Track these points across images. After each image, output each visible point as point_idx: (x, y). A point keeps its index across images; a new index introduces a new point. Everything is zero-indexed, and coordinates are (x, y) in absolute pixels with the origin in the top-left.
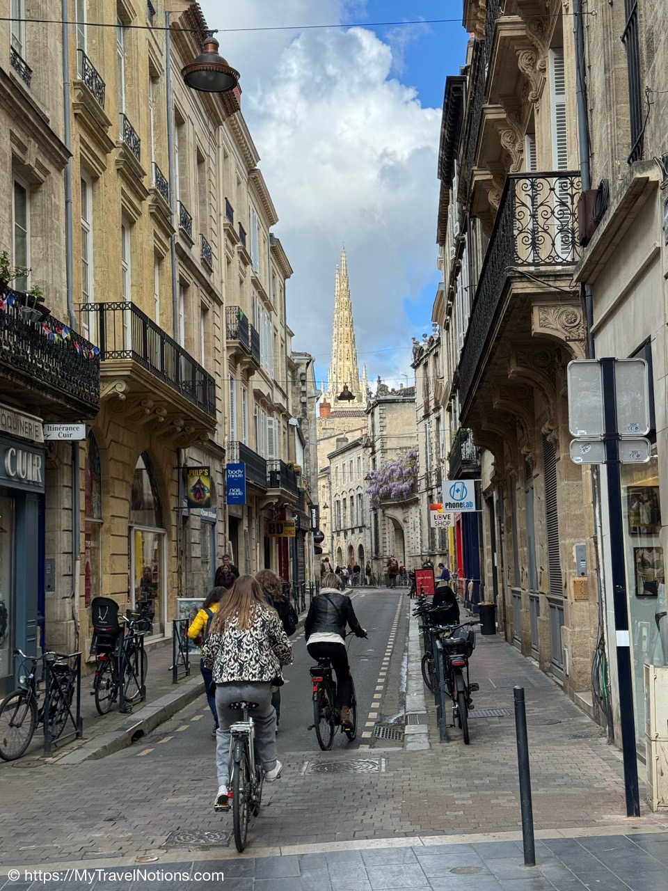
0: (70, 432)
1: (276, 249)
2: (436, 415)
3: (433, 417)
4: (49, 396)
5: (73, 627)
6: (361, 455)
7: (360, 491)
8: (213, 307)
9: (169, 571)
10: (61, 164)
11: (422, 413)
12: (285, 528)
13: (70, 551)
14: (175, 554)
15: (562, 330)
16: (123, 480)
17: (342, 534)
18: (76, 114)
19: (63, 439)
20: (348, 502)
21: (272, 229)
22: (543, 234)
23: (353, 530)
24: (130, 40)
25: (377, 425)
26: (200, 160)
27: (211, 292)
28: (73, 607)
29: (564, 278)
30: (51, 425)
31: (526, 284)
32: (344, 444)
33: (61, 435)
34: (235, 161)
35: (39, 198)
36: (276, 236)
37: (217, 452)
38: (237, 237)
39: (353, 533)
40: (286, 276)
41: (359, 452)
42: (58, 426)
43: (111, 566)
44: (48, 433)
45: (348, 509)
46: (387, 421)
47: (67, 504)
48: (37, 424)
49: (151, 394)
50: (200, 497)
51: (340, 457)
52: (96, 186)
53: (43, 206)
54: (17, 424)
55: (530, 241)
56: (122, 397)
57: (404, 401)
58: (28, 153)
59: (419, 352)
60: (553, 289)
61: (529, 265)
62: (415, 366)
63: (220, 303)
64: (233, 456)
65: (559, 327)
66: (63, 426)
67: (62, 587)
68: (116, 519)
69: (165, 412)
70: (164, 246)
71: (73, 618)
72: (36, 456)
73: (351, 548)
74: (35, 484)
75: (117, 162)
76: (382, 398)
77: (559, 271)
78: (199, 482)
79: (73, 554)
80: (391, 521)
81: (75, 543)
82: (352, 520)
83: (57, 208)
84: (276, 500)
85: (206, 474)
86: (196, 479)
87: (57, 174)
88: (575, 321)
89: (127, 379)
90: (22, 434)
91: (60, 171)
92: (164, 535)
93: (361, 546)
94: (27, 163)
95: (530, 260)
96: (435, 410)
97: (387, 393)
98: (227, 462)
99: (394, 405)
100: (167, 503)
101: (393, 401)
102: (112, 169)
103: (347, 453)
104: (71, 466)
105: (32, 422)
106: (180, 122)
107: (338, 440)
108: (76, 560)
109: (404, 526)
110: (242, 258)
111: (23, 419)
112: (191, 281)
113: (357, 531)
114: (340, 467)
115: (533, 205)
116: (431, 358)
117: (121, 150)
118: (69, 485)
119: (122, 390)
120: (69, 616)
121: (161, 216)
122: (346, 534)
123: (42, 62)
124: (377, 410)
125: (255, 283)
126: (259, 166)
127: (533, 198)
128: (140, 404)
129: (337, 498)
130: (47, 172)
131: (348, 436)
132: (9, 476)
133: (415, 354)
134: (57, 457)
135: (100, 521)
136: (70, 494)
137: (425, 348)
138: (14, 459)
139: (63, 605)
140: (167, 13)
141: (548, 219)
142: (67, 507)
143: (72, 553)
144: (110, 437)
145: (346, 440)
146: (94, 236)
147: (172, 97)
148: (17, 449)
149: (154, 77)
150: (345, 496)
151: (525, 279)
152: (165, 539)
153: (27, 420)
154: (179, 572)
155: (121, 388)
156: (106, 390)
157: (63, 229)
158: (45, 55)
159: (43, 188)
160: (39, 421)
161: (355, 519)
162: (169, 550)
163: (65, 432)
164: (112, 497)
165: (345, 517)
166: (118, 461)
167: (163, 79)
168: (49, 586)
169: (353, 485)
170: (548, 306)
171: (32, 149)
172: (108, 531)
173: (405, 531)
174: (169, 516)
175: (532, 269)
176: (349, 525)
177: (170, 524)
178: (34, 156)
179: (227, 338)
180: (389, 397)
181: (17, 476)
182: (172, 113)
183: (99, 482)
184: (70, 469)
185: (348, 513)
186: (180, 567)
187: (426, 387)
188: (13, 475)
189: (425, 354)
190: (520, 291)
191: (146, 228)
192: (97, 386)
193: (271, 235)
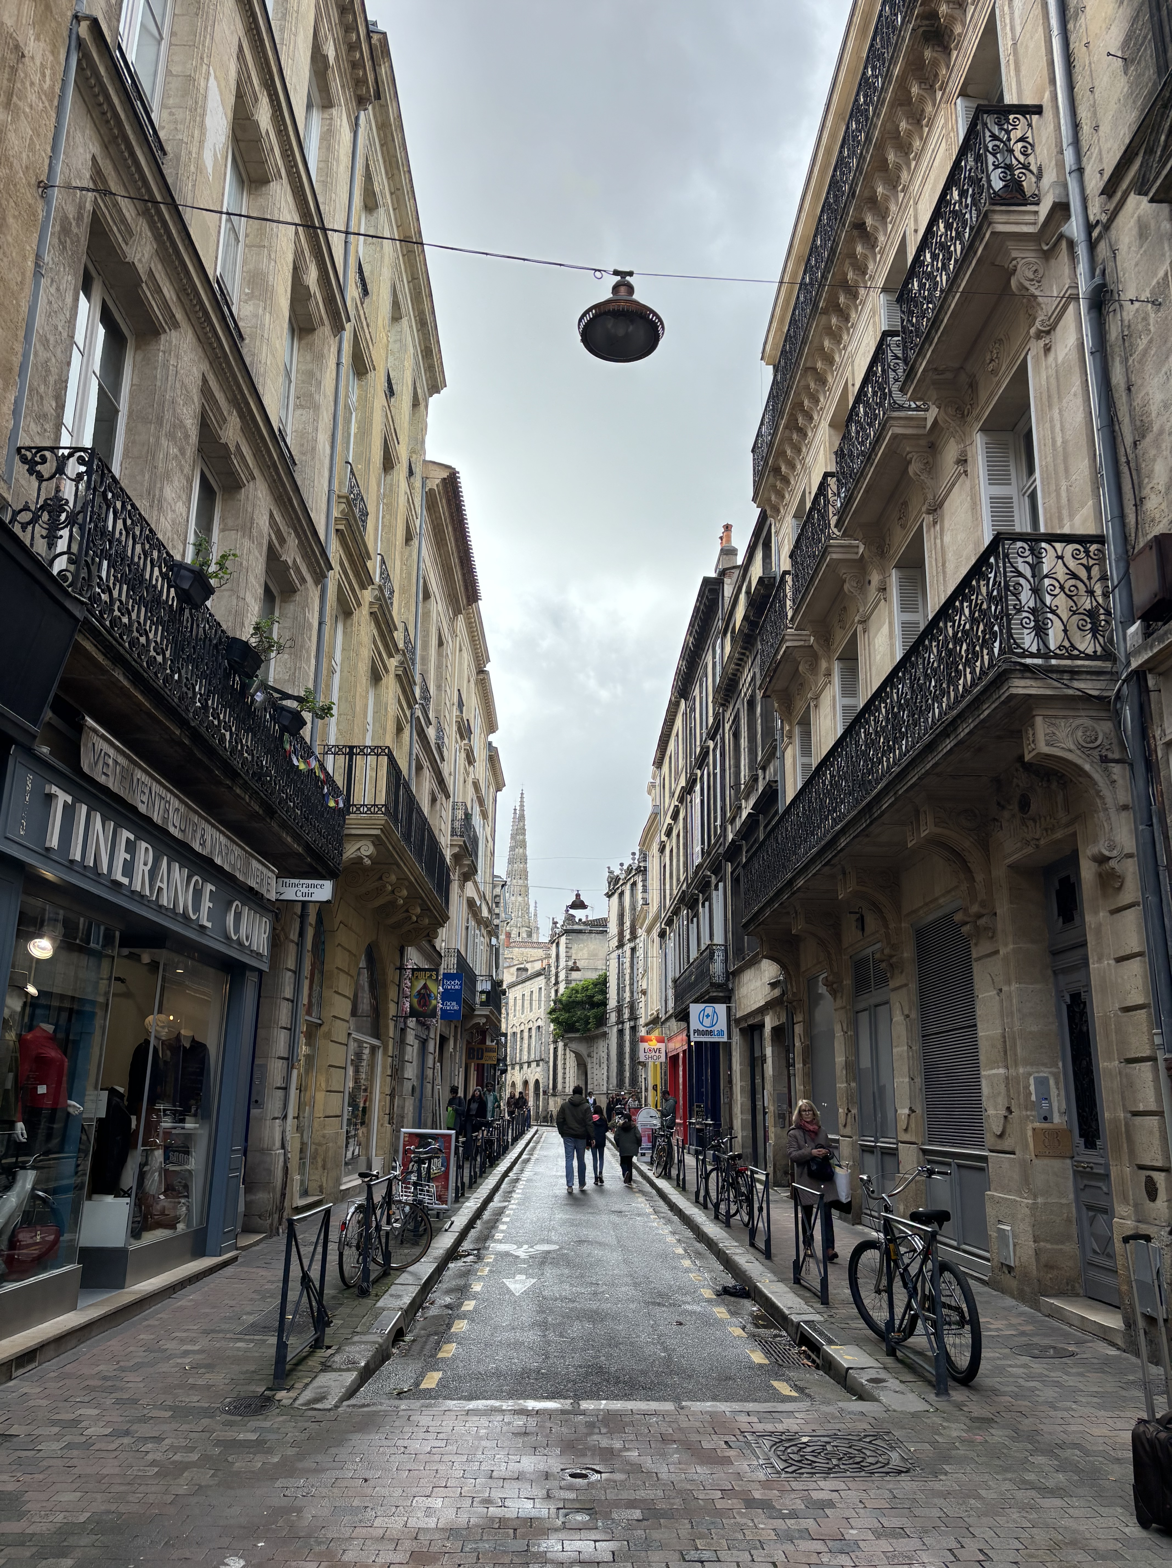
0: (312, 890)
1: (493, 759)
2: (632, 945)
3: (627, 948)
4: (289, 839)
5: (282, 1159)
6: (543, 986)
7: (540, 1023)
8: (440, 797)
9: (381, 1093)
10: (320, 578)
11: (615, 943)
12: (485, 1054)
13: (286, 1056)
14: (389, 1073)
15: (1078, 752)
16: (348, 974)
17: (517, 1067)
18: (337, 530)
19: (301, 898)
20: (526, 1034)
21: (491, 738)
22: (1050, 615)
23: (529, 1063)
24: (391, 485)
25: (562, 954)
26: (441, 644)
27: (441, 781)
28: (283, 1132)
29: (1083, 677)
30: (287, 880)
31: (1029, 682)
32: (524, 975)
33: (299, 894)
34: (467, 657)
35: (291, 608)
36: (494, 745)
37: (435, 956)
38: (464, 731)
39: (529, 1066)
40: (499, 789)
41: (541, 981)
42: (296, 881)
43: (327, 1081)
44: (282, 890)
45: (526, 1041)
46: (573, 951)
47: (288, 993)
48: (270, 874)
49: (395, 867)
50: (425, 1005)
51: (520, 986)
52: (349, 622)
53: (295, 618)
54: (248, 868)
55: (1032, 624)
56: (367, 861)
57: (591, 932)
58: (286, 546)
59: (614, 881)
60: (1070, 692)
61: (1032, 655)
62: (609, 896)
63: (448, 797)
64: (449, 965)
65: (1072, 747)
66: (302, 881)
67: (273, 1103)
68: (338, 1021)
69: (405, 893)
70: (405, 715)
71: (283, 1147)
72: (264, 919)
73: (526, 1083)
74: (259, 955)
75: (371, 603)
76: (569, 927)
77: (1078, 666)
78: (425, 986)
79: (290, 1060)
80: (573, 1055)
81: (292, 1046)
82: (529, 1053)
83: (310, 625)
84: (484, 1020)
85: (434, 977)
86: (422, 982)
87: (314, 587)
88: (1096, 739)
89: (377, 841)
90: (252, 883)
91: (316, 584)
92: (379, 1047)
93: (537, 1082)
94: (283, 558)
95: (1034, 649)
96: (630, 940)
97: (574, 923)
98: (442, 972)
99: (581, 936)
100: (387, 1009)
101: (580, 932)
102: (365, 610)
103: (528, 983)
104: (297, 944)
105: (265, 871)
106: (427, 596)
107: (518, 969)
108: (292, 1068)
109: (588, 1060)
110: (468, 756)
111: (254, 863)
112: (426, 764)
113: (534, 1065)
114: (519, 997)
115: (1034, 576)
116: (628, 886)
117: (376, 592)
118: (293, 968)
119: (368, 853)
120: (278, 1144)
121: (405, 680)
122: (521, 1068)
123: (309, 455)
124: (563, 940)
125: (476, 785)
126: (488, 667)
127: (1033, 567)
128: (381, 878)
129: (514, 1030)
130: (303, 580)
131: (528, 966)
132: (228, 938)
133: (609, 883)
134: (283, 929)
135: (319, 1022)
136: (292, 980)
137: (622, 877)
138: (238, 916)
139: (272, 1128)
140: (424, 480)
141: (1055, 596)
142: (288, 996)
143: (287, 1059)
144: (339, 918)
145: (526, 970)
146: (341, 678)
147: (422, 565)
148: (243, 904)
149: (408, 539)
150: (522, 1027)
151: (1028, 675)
152: (380, 1054)
153: (260, 867)
154: (392, 1095)
155: (367, 850)
156: (350, 851)
157: (313, 654)
158: (314, 449)
159: (297, 597)
160: (273, 871)
161: (532, 1052)
162: (384, 1068)
163: (305, 890)
164: (336, 992)
165: (521, 1050)
166: (345, 949)
167: (415, 542)
168: (256, 1102)
169: (532, 1016)
170: (1056, 717)
171: (292, 544)
172: (328, 1036)
173: (589, 1066)
174: (387, 1027)
175: (1039, 661)
176: (525, 1058)
177: (388, 1035)
178: (291, 553)
179: (452, 835)
180: (576, 927)
181: (240, 943)
182: (421, 581)
183: (322, 972)
184: (295, 947)
185: (526, 1046)
186: (393, 1089)
187: (621, 916)
188: (235, 938)
189: (621, 882)
190: (1021, 691)
191: (390, 687)
192: (341, 844)
193: (490, 744)
